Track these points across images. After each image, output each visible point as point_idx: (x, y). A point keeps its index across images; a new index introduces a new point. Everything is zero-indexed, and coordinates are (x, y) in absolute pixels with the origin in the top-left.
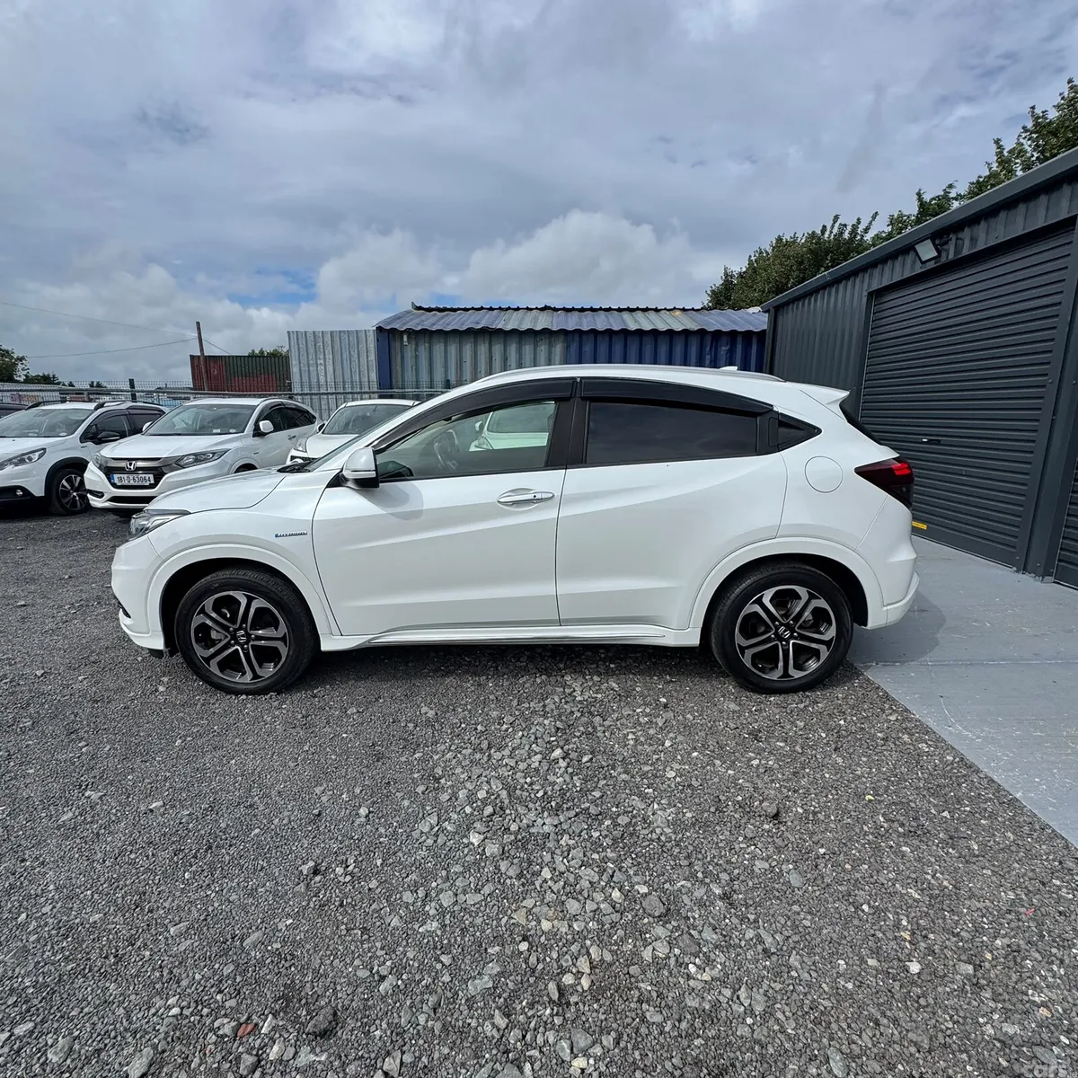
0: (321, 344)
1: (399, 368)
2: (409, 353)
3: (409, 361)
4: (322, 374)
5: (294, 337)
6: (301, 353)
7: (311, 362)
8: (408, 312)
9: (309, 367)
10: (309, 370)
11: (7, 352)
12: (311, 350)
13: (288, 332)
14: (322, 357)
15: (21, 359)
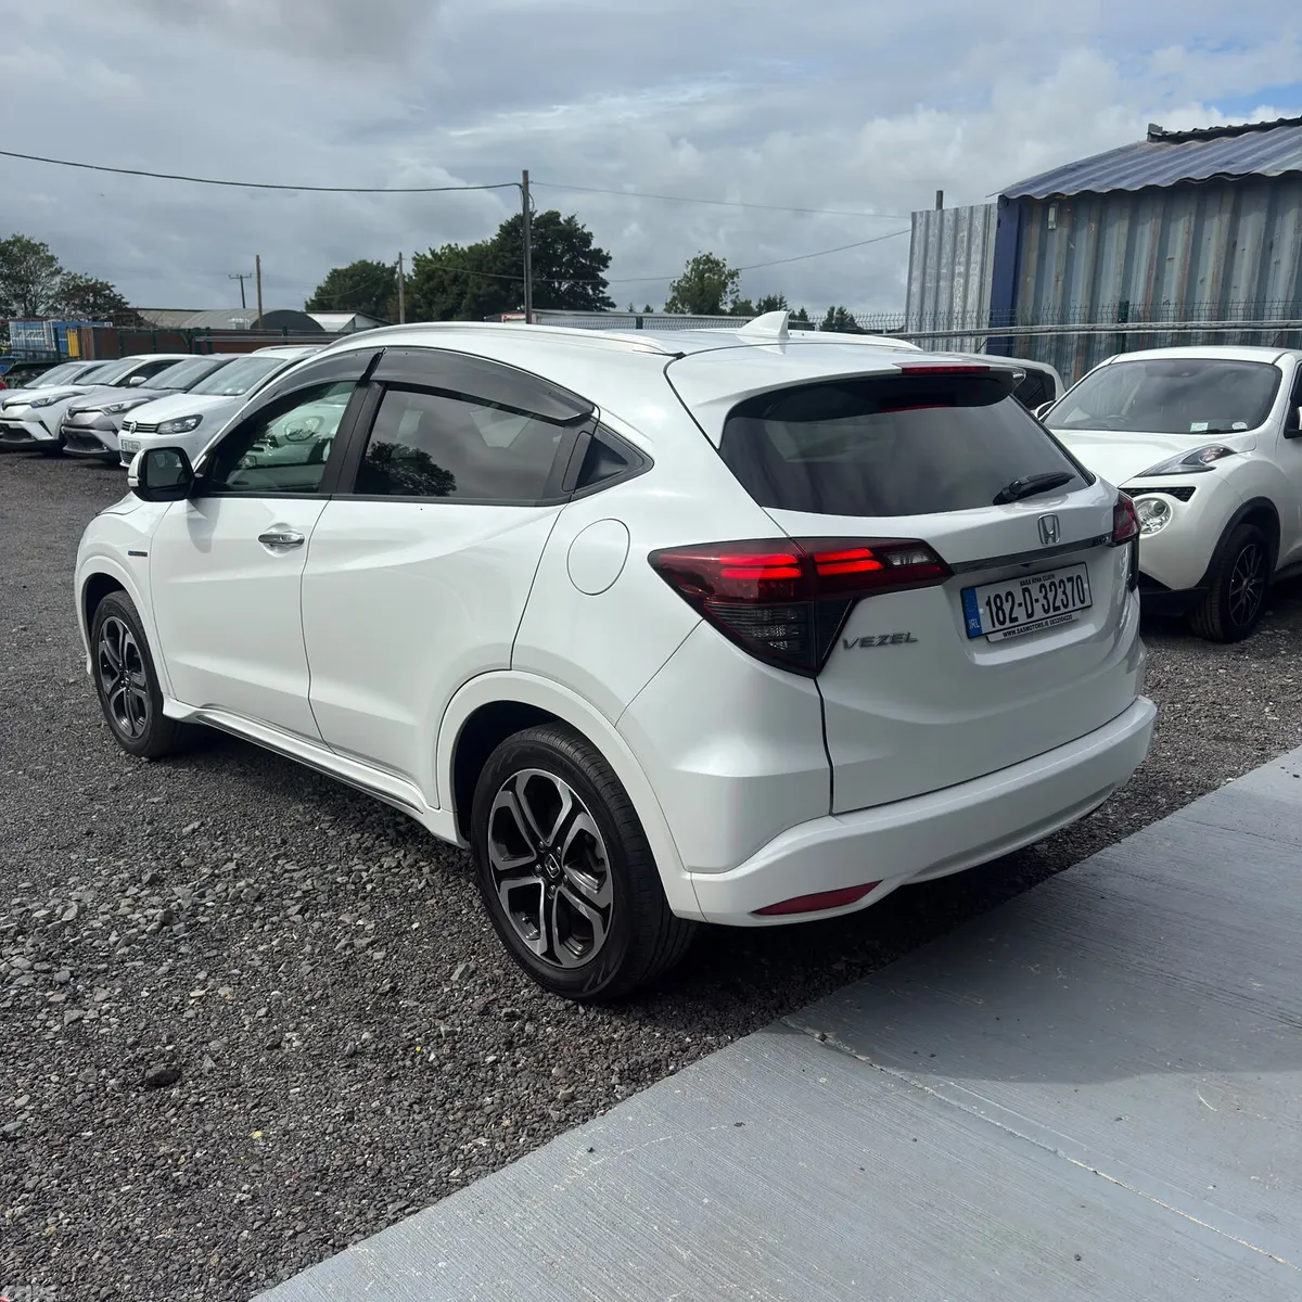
0: (966, 233)
1: (1031, 281)
2: (1056, 245)
3: (1054, 265)
4: (959, 293)
5: (920, 221)
6: (930, 254)
7: (944, 271)
8: (1142, 144)
9: (938, 282)
10: (938, 287)
11: (717, 263)
12: (947, 248)
13: (914, 214)
14: (963, 259)
15: (733, 275)
